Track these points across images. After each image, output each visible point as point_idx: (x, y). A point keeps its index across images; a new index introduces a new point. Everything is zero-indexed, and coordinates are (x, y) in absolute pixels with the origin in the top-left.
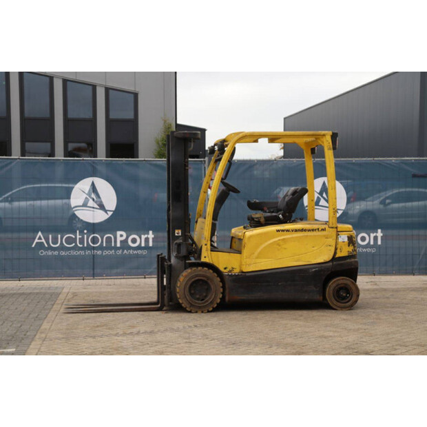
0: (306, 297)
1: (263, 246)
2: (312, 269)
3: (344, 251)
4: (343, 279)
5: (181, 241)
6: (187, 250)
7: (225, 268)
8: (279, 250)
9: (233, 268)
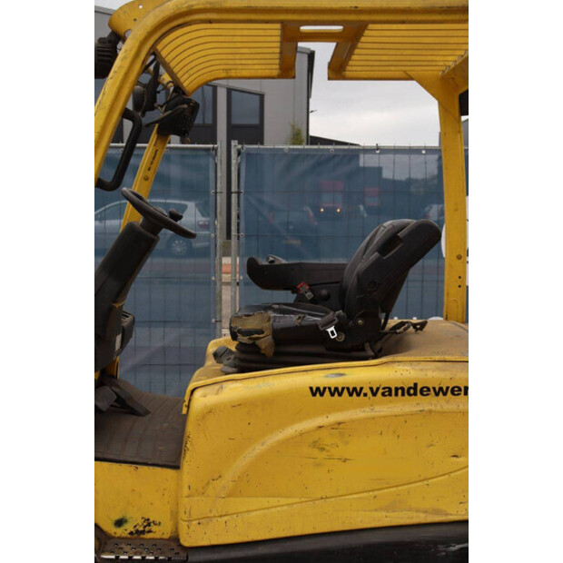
1: (259, 449)
7: (119, 523)
8: (317, 465)
9: (148, 523)
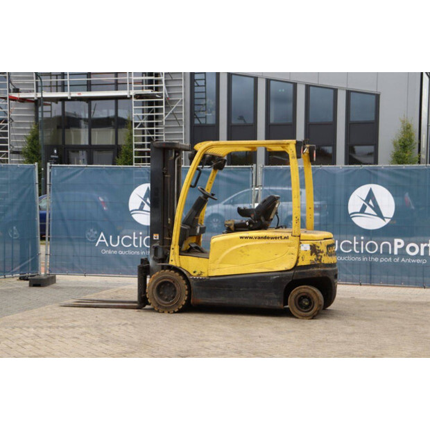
0: (266, 304)
1: (227, 252)
2: (273, 276)
3: (307, 260)
4: (305, 288)
5: (158, 245)
6: (163, 253)
7: (195, 272)
8: (242, 256)
9: (202, 272)
